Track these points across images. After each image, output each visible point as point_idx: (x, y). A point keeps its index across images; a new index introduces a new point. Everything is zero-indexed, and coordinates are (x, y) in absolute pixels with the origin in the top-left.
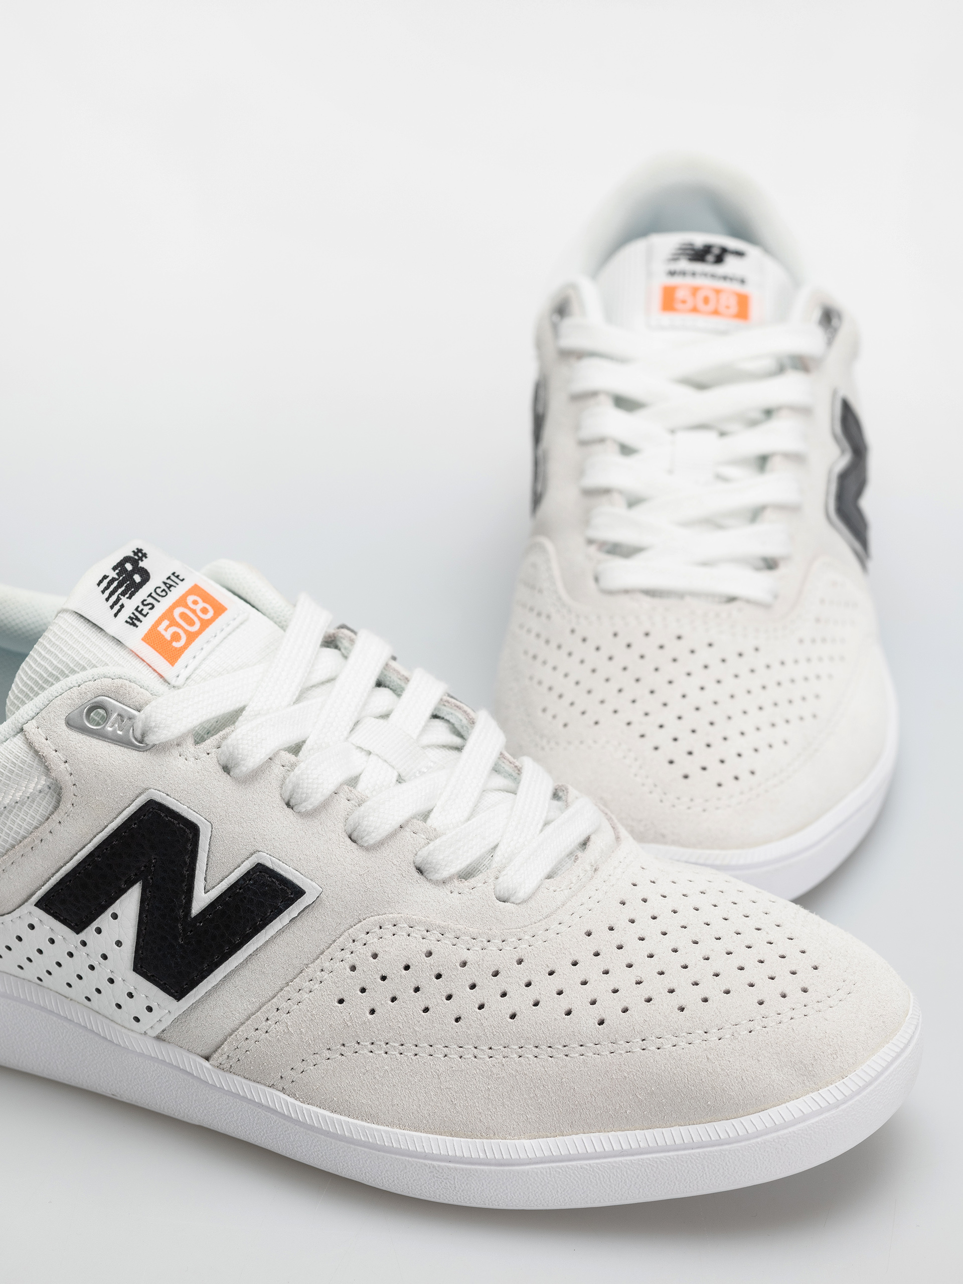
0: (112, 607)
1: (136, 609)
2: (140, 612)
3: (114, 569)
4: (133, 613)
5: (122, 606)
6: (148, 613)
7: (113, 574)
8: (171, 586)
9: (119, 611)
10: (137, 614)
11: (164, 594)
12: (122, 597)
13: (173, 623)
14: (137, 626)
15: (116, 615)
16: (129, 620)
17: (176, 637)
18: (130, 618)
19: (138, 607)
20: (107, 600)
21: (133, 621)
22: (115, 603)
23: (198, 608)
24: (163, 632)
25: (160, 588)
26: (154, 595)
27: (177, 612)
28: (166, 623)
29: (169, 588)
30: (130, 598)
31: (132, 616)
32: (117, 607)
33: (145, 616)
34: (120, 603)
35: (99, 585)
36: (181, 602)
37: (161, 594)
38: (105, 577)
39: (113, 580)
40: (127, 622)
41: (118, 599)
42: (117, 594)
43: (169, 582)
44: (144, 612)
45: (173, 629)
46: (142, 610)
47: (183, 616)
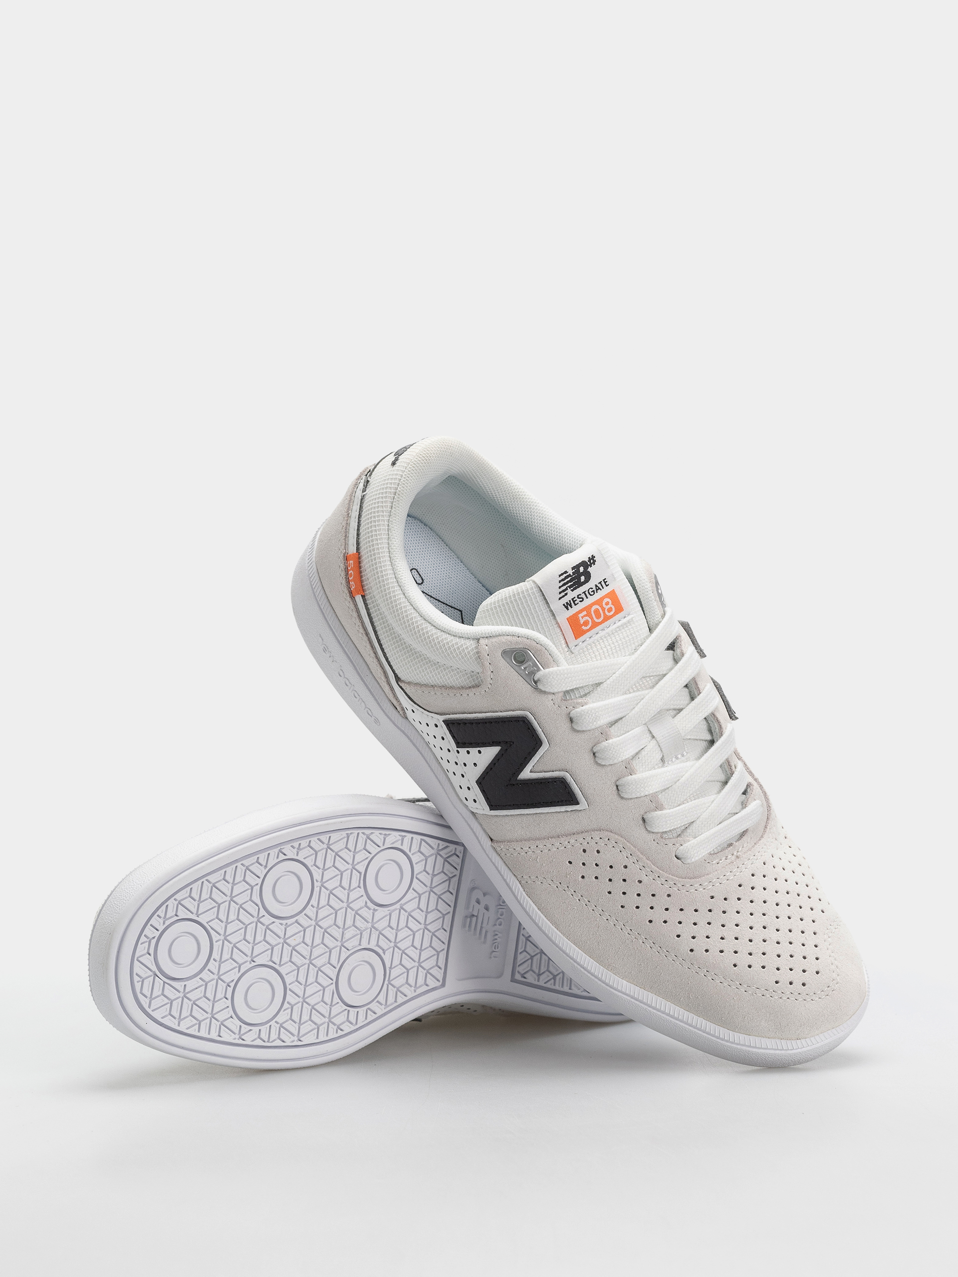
0: (560, 593)
1: (573, 599)
2: (574, 602)
3: (573, 568)
4: (570, 601)
5: (566, 594)
6: (578, 603)
7: (571, 572)
8: (599, 588)
9: (563, 596)
10: (572, 602)
11: (592, 593)
12: (569, 589)
13: (589, 615)
14: (568, 610)
15: (560, 599)
16: (566, 604)
17: (586, 623)
18: (567, 603)
19: (575, 598)
20: (560, 587)
21: (567, 606)
22: (563, 591)
23: (607, 607)
24: (581, 618)
25: (592, 588)
26: (587, 593)
27: (594, 607)
28: (585, 613)
29: (597, 590)
30: (572, 590)
31: (569, 602)
32: (563, 594)
33: (575, 605)
34: (565, 592)
35: (560, 576)
36: (599, 602)
37: (591, 593)
38: (566, 572)
39: (570, 576)
40: (564, 605)
41: (566, 589)
42: (567, 585)
43: (599, 585)
44: (576, 602)
45: (587, 618)
46: (576, 600)
47: (597, 611)
